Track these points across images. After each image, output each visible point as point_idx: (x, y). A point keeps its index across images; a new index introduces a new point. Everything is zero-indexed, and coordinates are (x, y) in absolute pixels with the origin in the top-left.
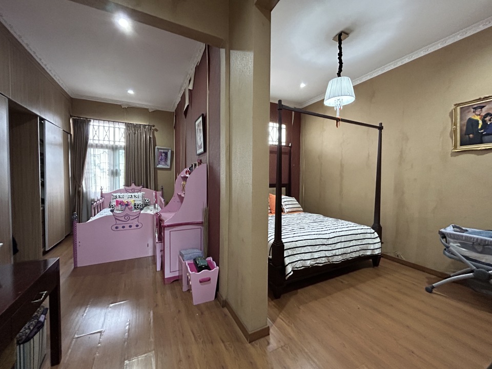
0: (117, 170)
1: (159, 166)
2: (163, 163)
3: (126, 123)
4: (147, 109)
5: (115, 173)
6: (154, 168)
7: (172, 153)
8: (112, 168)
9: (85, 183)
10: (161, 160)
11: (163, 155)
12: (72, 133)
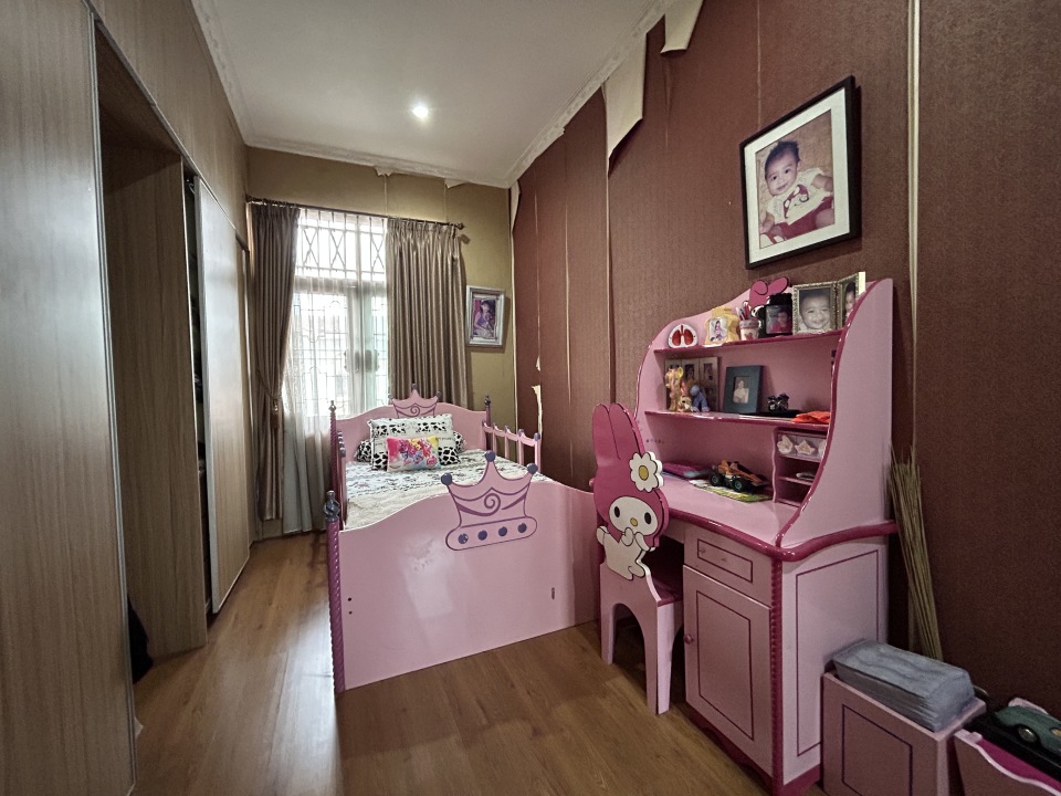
0: (369, 353)
1: (476, 341)
2: (485, 332)
3: (390, 219)
4: (441, 181)
5: (363, 363)
6: (466, 346)
7: (507, 302)
8: (356, 348)
9: (289, 394)
10: (480, 323)
11: (485, 308)
12: (251, 247)
